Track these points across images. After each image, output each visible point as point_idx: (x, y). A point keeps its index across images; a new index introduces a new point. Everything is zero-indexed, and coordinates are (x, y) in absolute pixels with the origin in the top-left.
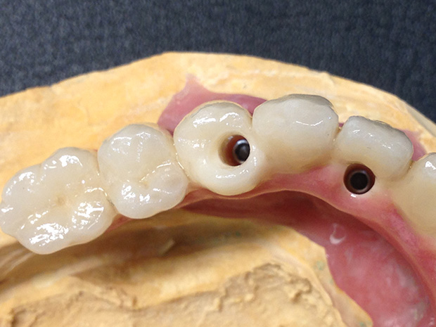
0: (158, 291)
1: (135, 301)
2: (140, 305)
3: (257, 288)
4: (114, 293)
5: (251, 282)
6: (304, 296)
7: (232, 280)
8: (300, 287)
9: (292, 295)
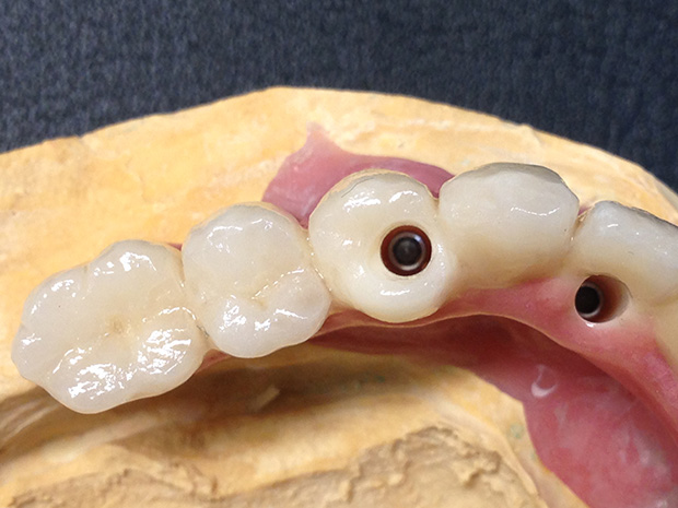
0: (252, 469)
1: (215, 486)
2: (223, 491)
3: (408, 465)
4: (182, 472)
5: (401, 455)
6: (484, 479)
7: (372, 452)
8: (481, 463)
9: (465, 476)
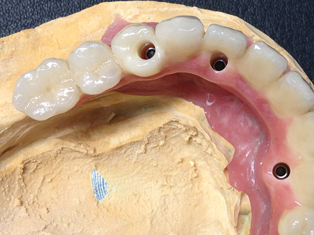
1: (95, 151)
2: (98, 153)
3: (166, 137)
4: (82, 146)
5: (162, 133)
6: (194, 139)
7: (150, 133)
8: (192, 133)
9: (187, 139)
